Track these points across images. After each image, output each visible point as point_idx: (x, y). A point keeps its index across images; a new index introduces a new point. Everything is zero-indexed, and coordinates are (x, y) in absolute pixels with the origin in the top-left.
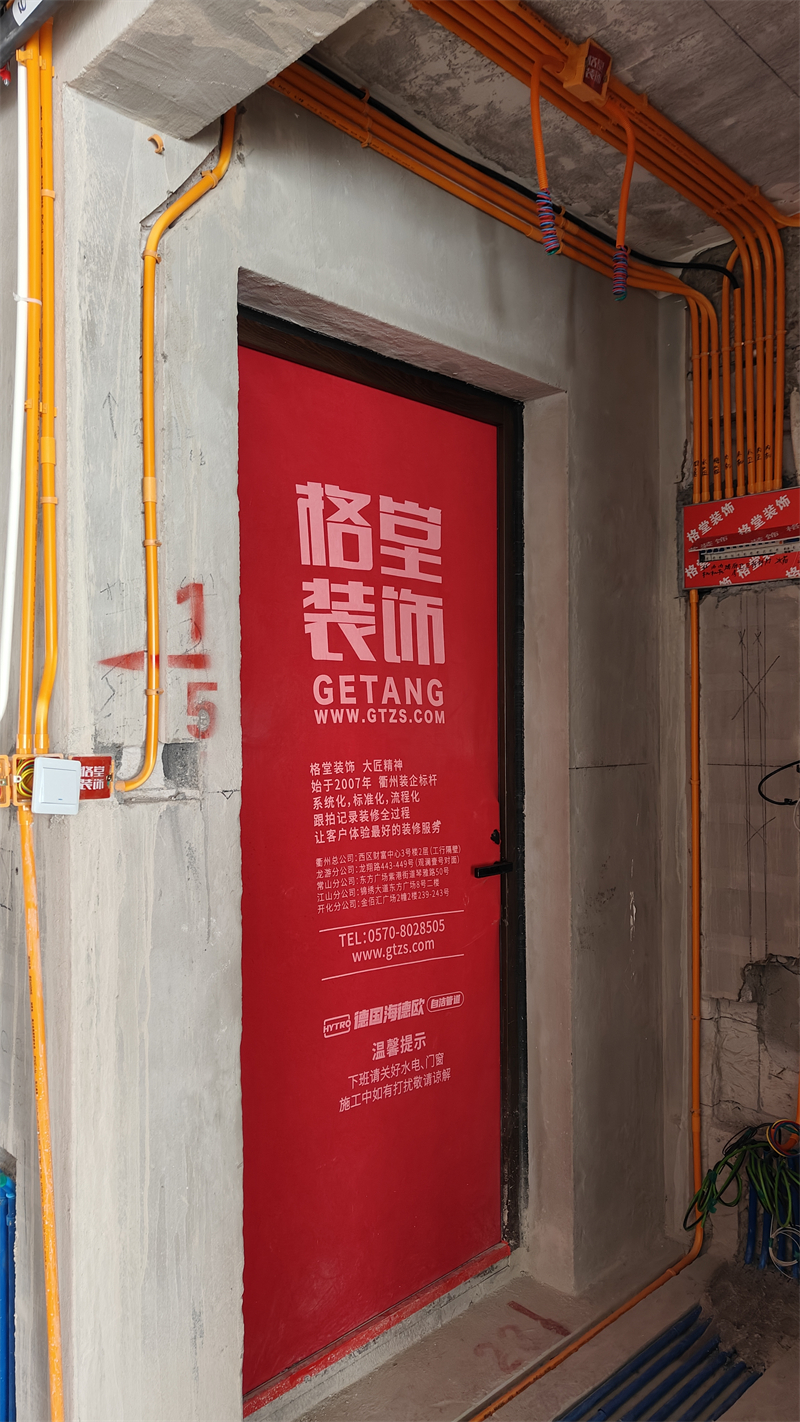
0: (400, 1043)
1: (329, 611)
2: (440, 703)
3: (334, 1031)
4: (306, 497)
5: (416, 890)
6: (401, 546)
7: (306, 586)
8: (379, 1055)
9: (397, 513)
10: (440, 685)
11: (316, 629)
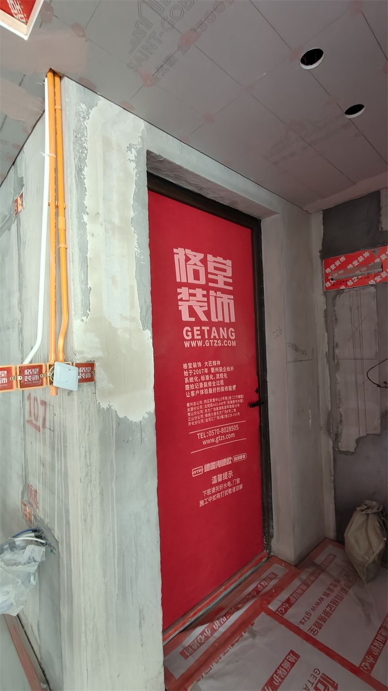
0: (223, 476)
1: (189, 301)
2: (234, 338)
3: (197, 474)
4: (178, 254)
5: (227, 414)
6: (216, 275)
7: (179, 290)
8: (214, 482)
9: (214, 262)
10: (233, 331)
11: (184, 308)
